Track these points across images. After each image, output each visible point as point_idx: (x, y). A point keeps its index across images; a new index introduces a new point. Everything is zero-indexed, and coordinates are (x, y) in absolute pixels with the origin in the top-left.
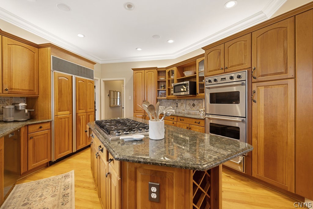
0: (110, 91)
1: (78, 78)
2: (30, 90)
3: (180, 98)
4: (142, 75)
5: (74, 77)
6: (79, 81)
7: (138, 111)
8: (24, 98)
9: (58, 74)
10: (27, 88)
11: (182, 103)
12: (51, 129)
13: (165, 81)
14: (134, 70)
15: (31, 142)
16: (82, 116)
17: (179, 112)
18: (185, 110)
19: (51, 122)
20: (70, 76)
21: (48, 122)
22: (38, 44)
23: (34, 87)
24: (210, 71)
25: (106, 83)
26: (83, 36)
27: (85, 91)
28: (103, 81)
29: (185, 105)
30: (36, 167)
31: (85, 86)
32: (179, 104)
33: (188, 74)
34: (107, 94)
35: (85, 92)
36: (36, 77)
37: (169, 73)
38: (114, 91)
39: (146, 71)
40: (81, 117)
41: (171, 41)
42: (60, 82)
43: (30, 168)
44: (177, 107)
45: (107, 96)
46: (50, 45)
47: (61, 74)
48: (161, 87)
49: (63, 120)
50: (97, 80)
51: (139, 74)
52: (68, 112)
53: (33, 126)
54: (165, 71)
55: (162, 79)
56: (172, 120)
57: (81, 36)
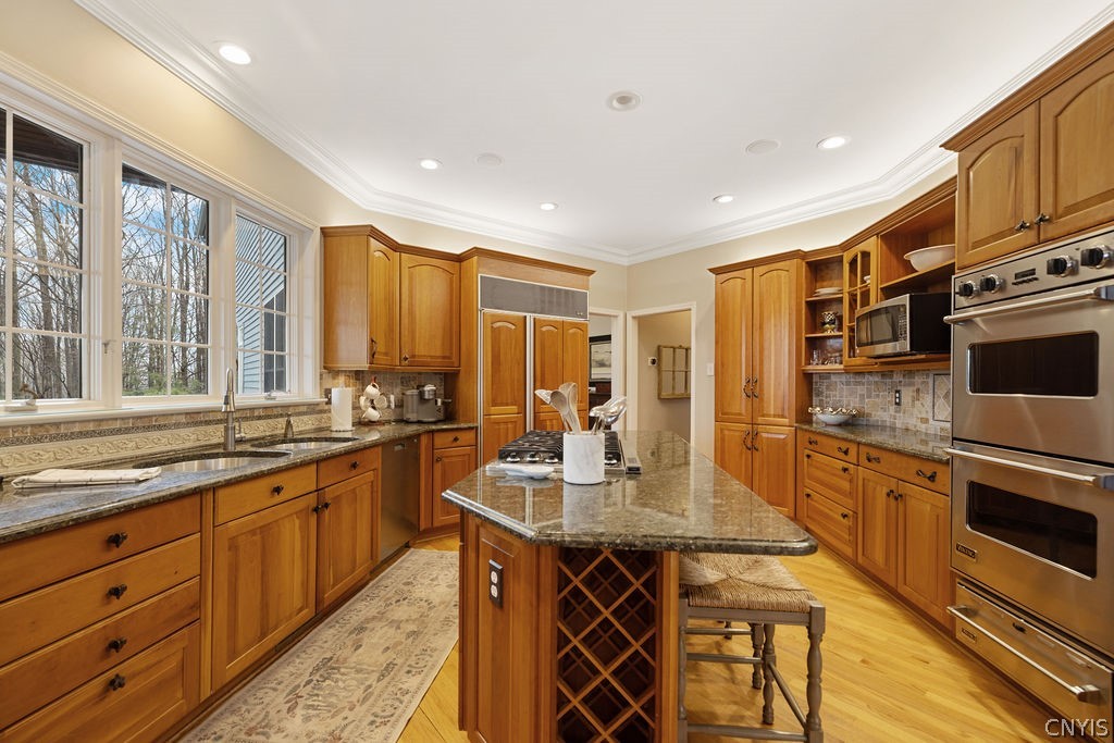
0: (659, 347)
1: (539, 320)
2: (444, 357)
3: (890, 368)
4: (743, 286)
5: (530, 317)
6: (544, 329)
7: (726, 414)
8: (440, 374)
9: (493, 315)
10: (439, 353)
11: (918, 390)
12: (476, 445)
13: (840, 300)
14: (716, 271)
15: (438, 467)
16: (551, 420)
17: (907, 430)
18: (931, 421)
19: (477, 428)
20: (518, 317)
21: (470, 428)
22: (458, 252)
23: (451, 349)
24: (977, 244)
25: (644, 323)
26: (552, 207)
27: (560, 352)
28: (634, 318)
29: (928, 399)
30: (447, 523)
31: (560, 338)
32: (907, 395)
33: (924, 260)
34: (650, 359)
35: (560, 356)
36: (455, 326)
37: (853, 263)
38: (674, 348)
39: (759, 270)
40: (548, 423)
41: (834, 143)
42: (496, 334)
43: (436, 524)
44: (898, 404)
45: (650, 364)
46: (477, 251)
47: (499, 316)
48: (824, 324)
49: (502, 426)
50: (616, 317)
51: (735, 284)
52: (514, 408)
53: (443, 435)
54: (840, 260)
55: (825, 291)
56: (842, 456)
57: (548, 207)
